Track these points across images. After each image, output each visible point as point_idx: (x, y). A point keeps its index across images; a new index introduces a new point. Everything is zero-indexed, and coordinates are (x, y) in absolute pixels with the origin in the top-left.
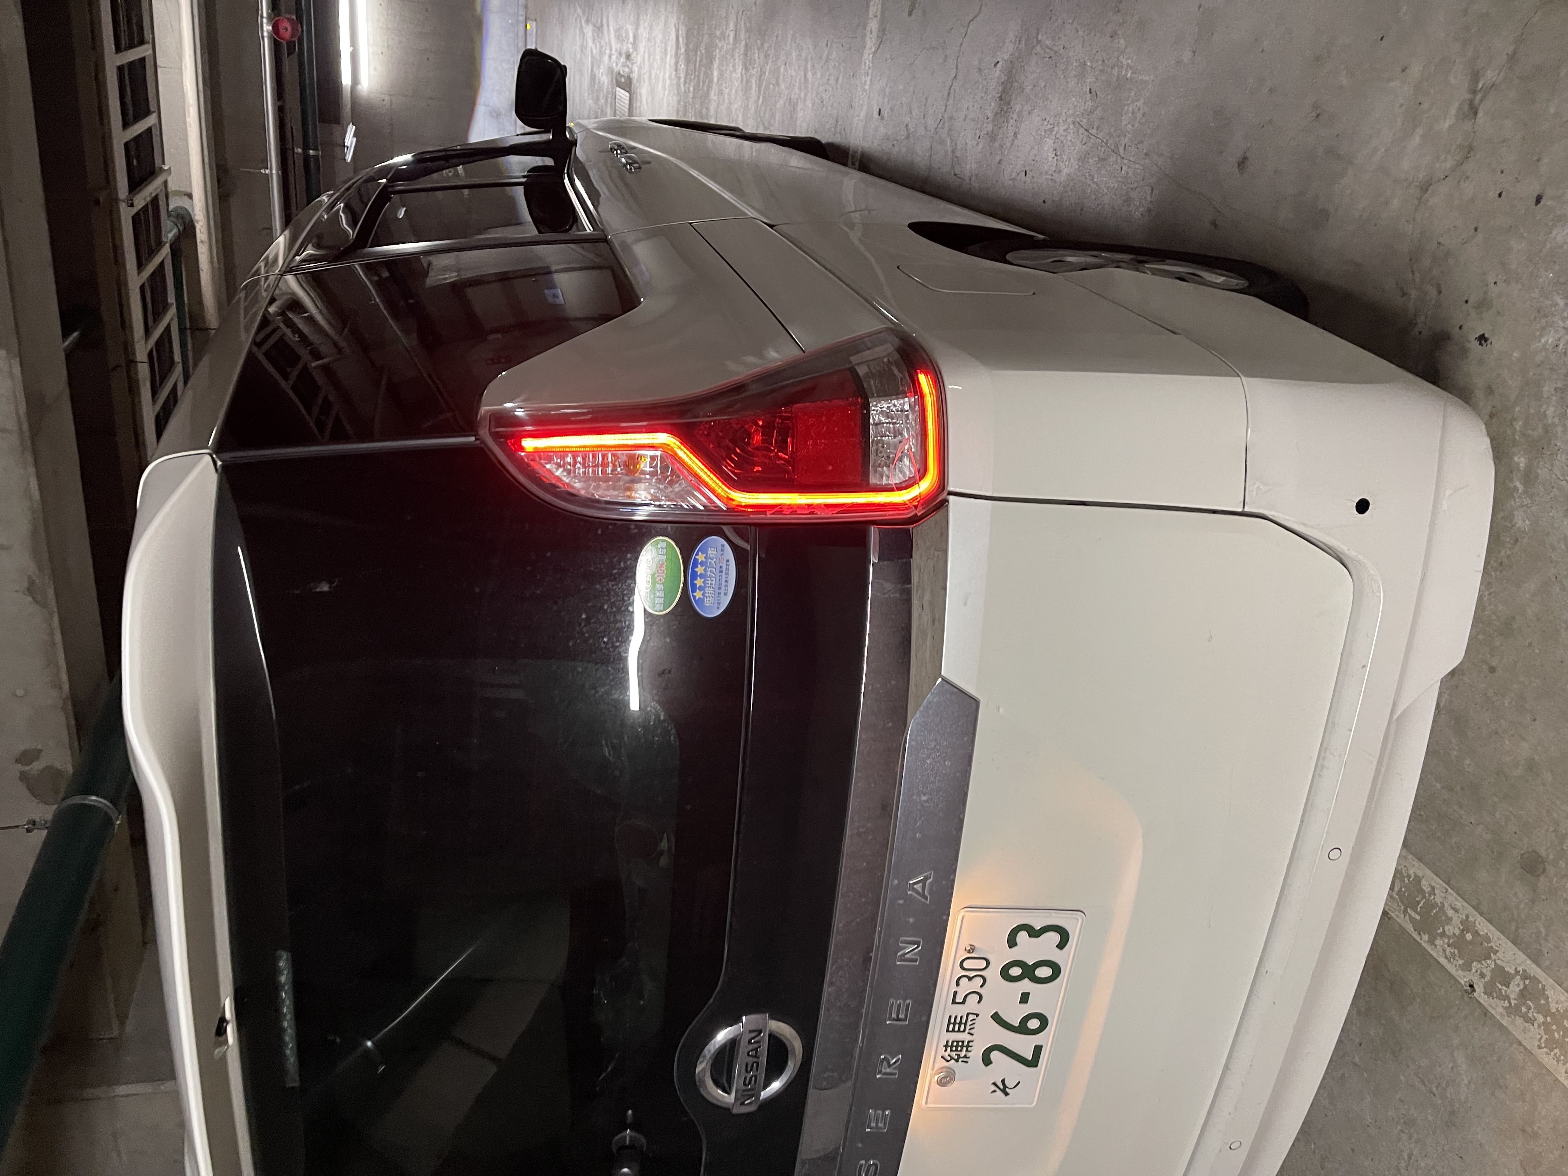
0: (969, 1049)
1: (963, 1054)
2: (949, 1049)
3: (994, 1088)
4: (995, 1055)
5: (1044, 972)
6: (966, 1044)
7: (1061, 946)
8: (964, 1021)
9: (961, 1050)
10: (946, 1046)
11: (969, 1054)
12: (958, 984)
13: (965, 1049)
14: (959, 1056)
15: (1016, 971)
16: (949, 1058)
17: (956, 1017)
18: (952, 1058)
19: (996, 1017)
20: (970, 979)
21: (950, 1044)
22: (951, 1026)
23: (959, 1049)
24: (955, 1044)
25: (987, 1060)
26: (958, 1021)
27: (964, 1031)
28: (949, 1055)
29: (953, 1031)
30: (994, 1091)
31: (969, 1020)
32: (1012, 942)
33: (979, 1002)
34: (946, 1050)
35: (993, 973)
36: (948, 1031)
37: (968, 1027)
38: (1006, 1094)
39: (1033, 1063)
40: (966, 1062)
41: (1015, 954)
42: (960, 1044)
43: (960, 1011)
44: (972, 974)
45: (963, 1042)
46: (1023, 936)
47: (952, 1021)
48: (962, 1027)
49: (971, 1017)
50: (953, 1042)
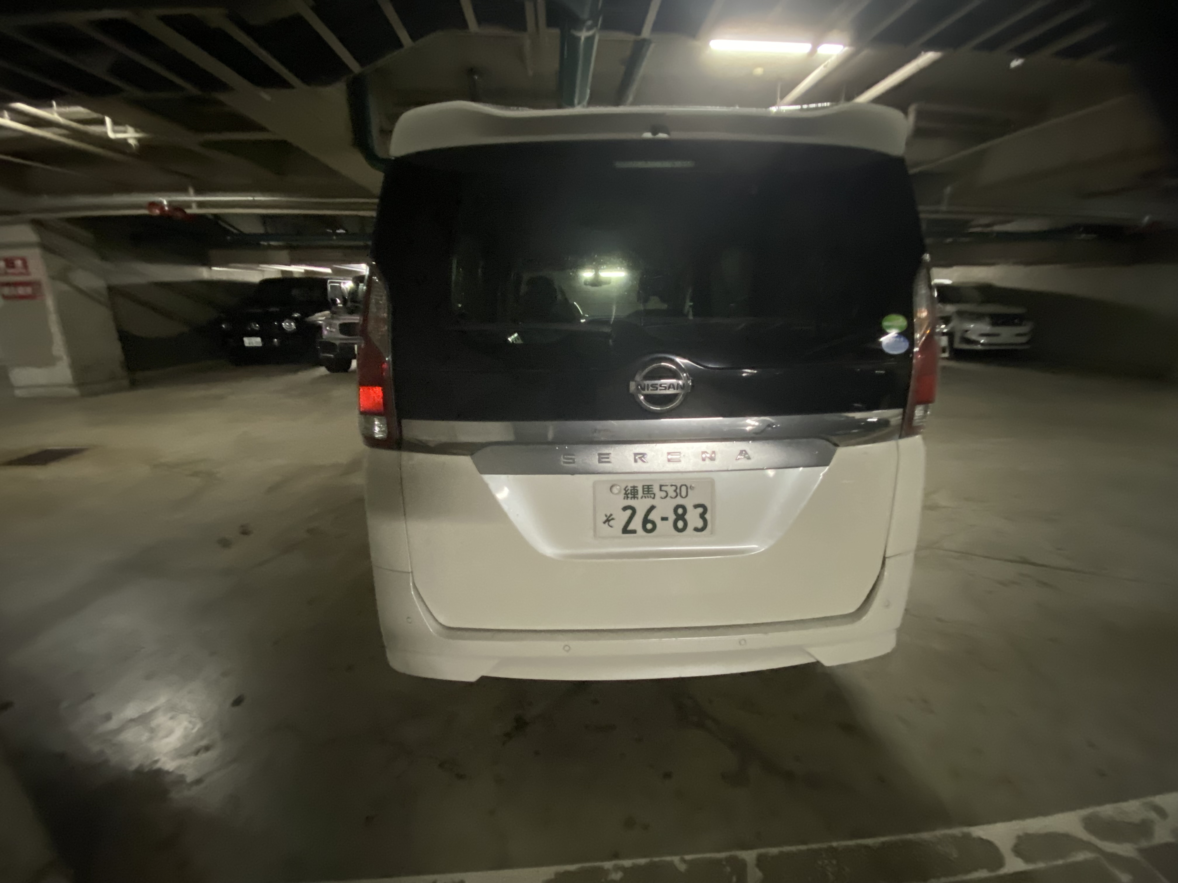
0: (633, 498)
1: (630, 496)
2: (632, 488)
3: (608, 515)
4: (629, 512)
5: (680, 524)
6: (636, 496)
7: (696, 530)
8: (650, 492)
9: (631, 494)
10: (634, 487)
11: (629, 499)
12: (672, 486)
13: (632, 496)
14: (629, 493)
15: (680, 511)
16: (627, 489)
17: (652, 488)
18: (626, 491)
19: (652, 508)
20: (675, 491)
21: (636, 488)
22: (647, 487)
23: (633, 493)
24: (636, 491)
25: (625, 509)
26: (650, 490)
27: (643, 494)
28: (628, 490)
29: (643, 489)
30: (606, 516)
31: (650, 495)
32: (696, 506)
33: (662, 498)
34: (631, 487)
35: (679, 501)
36: (643, 486)
37: (646, 495)
38: (604, 523)
39: (625, 530)
40: (624, 499)
41: (690, 508)
42: (636, 493)
43: (656, 489)
44: (678, 491)
45: (637, 494)
46: (700, 510)
47: (650, 487)
48: (646, 492)
49: (652, 496)
50: (637, 490)
